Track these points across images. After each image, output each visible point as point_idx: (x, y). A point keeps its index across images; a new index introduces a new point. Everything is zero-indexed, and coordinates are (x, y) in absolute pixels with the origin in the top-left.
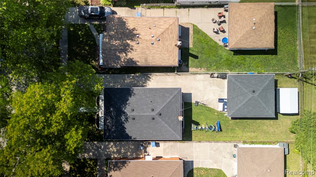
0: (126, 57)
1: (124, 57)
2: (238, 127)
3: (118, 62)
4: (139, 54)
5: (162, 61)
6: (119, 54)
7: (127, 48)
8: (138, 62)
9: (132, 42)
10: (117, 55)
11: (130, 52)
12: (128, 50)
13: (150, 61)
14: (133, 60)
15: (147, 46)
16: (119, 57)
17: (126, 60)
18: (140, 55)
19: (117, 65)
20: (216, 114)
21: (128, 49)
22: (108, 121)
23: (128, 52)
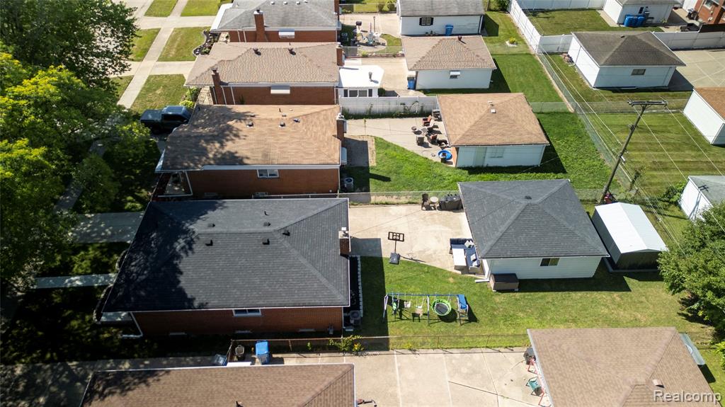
0: (221, 150)
1: (215, 150)
2: (522, 311)
3: (200, 160)
4: (251, 144)
5: (302, 156)
6: (204, 145)
7: (227, 133)
8: (248, 158)
9: (239, 123)
10: (202, 145)
11: (232, 140)
12: (228, 138)
13: (276, 157)
14: (237, 155)
15: (271, 130)
16: (205, 149)
17: (219, 156)
18: (252, 146)
19: (196, 165)
20: (451, 280)
21: (228, 135)
22: (133, 264)
23: (227, 140)
